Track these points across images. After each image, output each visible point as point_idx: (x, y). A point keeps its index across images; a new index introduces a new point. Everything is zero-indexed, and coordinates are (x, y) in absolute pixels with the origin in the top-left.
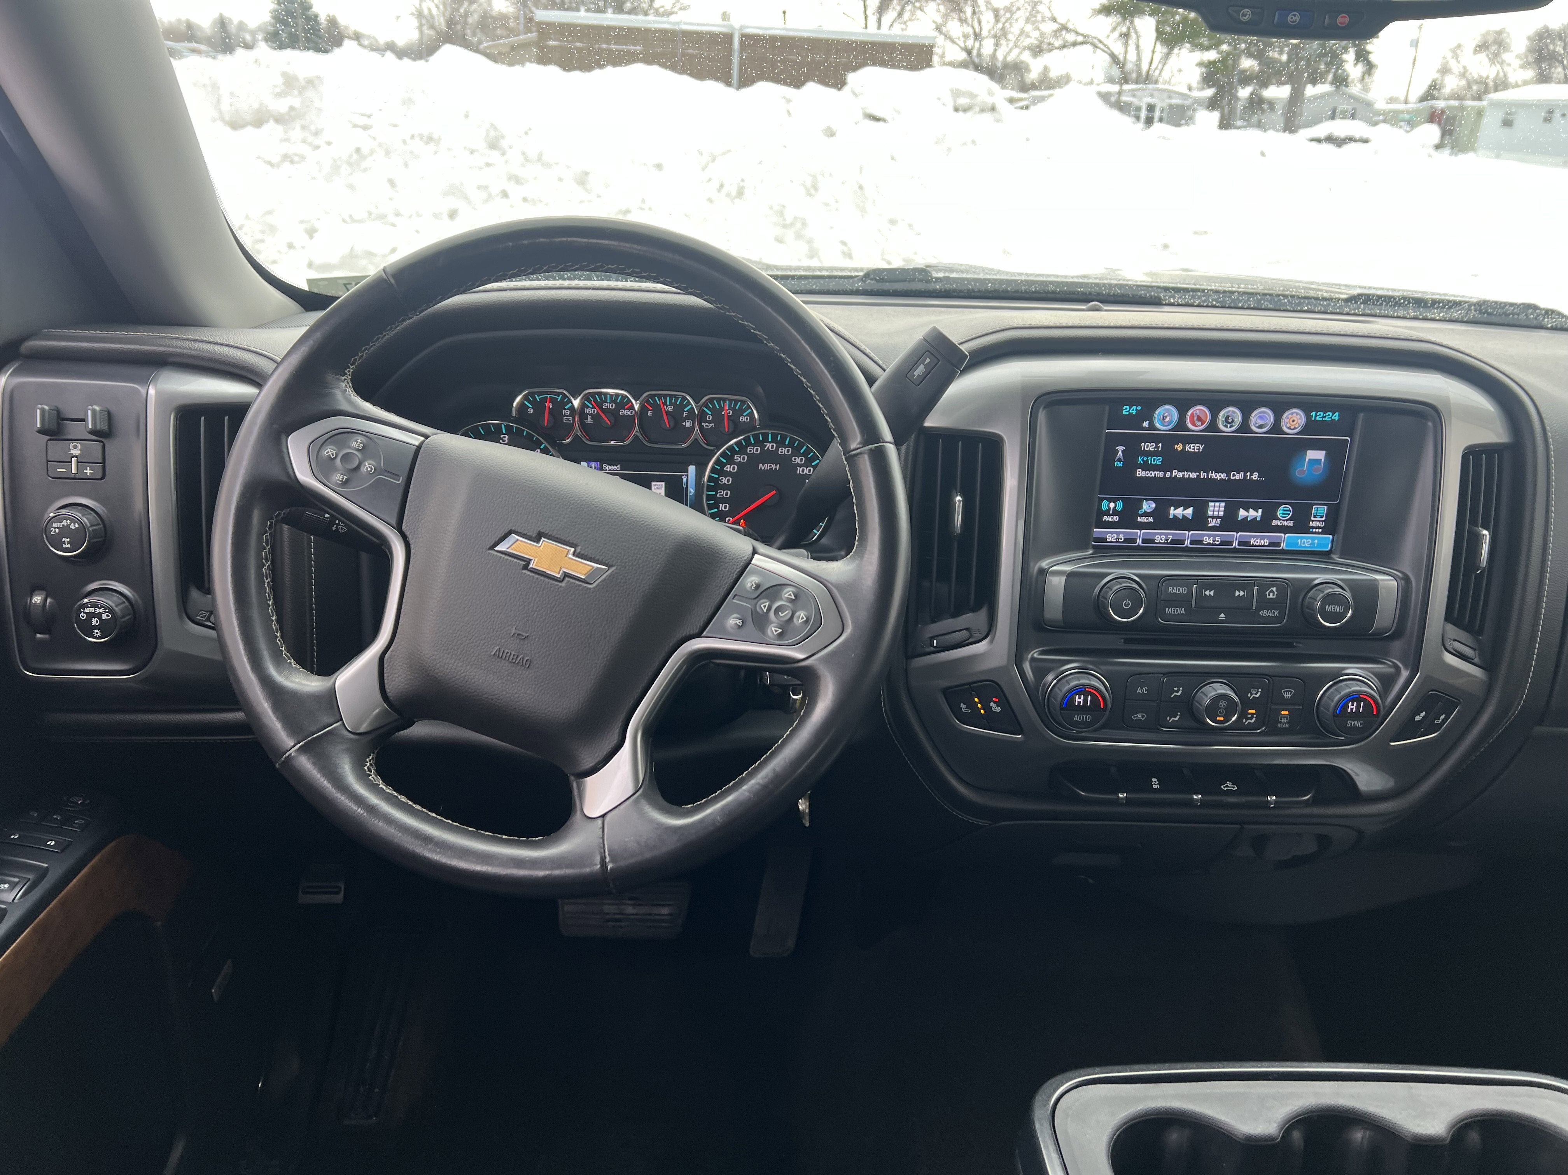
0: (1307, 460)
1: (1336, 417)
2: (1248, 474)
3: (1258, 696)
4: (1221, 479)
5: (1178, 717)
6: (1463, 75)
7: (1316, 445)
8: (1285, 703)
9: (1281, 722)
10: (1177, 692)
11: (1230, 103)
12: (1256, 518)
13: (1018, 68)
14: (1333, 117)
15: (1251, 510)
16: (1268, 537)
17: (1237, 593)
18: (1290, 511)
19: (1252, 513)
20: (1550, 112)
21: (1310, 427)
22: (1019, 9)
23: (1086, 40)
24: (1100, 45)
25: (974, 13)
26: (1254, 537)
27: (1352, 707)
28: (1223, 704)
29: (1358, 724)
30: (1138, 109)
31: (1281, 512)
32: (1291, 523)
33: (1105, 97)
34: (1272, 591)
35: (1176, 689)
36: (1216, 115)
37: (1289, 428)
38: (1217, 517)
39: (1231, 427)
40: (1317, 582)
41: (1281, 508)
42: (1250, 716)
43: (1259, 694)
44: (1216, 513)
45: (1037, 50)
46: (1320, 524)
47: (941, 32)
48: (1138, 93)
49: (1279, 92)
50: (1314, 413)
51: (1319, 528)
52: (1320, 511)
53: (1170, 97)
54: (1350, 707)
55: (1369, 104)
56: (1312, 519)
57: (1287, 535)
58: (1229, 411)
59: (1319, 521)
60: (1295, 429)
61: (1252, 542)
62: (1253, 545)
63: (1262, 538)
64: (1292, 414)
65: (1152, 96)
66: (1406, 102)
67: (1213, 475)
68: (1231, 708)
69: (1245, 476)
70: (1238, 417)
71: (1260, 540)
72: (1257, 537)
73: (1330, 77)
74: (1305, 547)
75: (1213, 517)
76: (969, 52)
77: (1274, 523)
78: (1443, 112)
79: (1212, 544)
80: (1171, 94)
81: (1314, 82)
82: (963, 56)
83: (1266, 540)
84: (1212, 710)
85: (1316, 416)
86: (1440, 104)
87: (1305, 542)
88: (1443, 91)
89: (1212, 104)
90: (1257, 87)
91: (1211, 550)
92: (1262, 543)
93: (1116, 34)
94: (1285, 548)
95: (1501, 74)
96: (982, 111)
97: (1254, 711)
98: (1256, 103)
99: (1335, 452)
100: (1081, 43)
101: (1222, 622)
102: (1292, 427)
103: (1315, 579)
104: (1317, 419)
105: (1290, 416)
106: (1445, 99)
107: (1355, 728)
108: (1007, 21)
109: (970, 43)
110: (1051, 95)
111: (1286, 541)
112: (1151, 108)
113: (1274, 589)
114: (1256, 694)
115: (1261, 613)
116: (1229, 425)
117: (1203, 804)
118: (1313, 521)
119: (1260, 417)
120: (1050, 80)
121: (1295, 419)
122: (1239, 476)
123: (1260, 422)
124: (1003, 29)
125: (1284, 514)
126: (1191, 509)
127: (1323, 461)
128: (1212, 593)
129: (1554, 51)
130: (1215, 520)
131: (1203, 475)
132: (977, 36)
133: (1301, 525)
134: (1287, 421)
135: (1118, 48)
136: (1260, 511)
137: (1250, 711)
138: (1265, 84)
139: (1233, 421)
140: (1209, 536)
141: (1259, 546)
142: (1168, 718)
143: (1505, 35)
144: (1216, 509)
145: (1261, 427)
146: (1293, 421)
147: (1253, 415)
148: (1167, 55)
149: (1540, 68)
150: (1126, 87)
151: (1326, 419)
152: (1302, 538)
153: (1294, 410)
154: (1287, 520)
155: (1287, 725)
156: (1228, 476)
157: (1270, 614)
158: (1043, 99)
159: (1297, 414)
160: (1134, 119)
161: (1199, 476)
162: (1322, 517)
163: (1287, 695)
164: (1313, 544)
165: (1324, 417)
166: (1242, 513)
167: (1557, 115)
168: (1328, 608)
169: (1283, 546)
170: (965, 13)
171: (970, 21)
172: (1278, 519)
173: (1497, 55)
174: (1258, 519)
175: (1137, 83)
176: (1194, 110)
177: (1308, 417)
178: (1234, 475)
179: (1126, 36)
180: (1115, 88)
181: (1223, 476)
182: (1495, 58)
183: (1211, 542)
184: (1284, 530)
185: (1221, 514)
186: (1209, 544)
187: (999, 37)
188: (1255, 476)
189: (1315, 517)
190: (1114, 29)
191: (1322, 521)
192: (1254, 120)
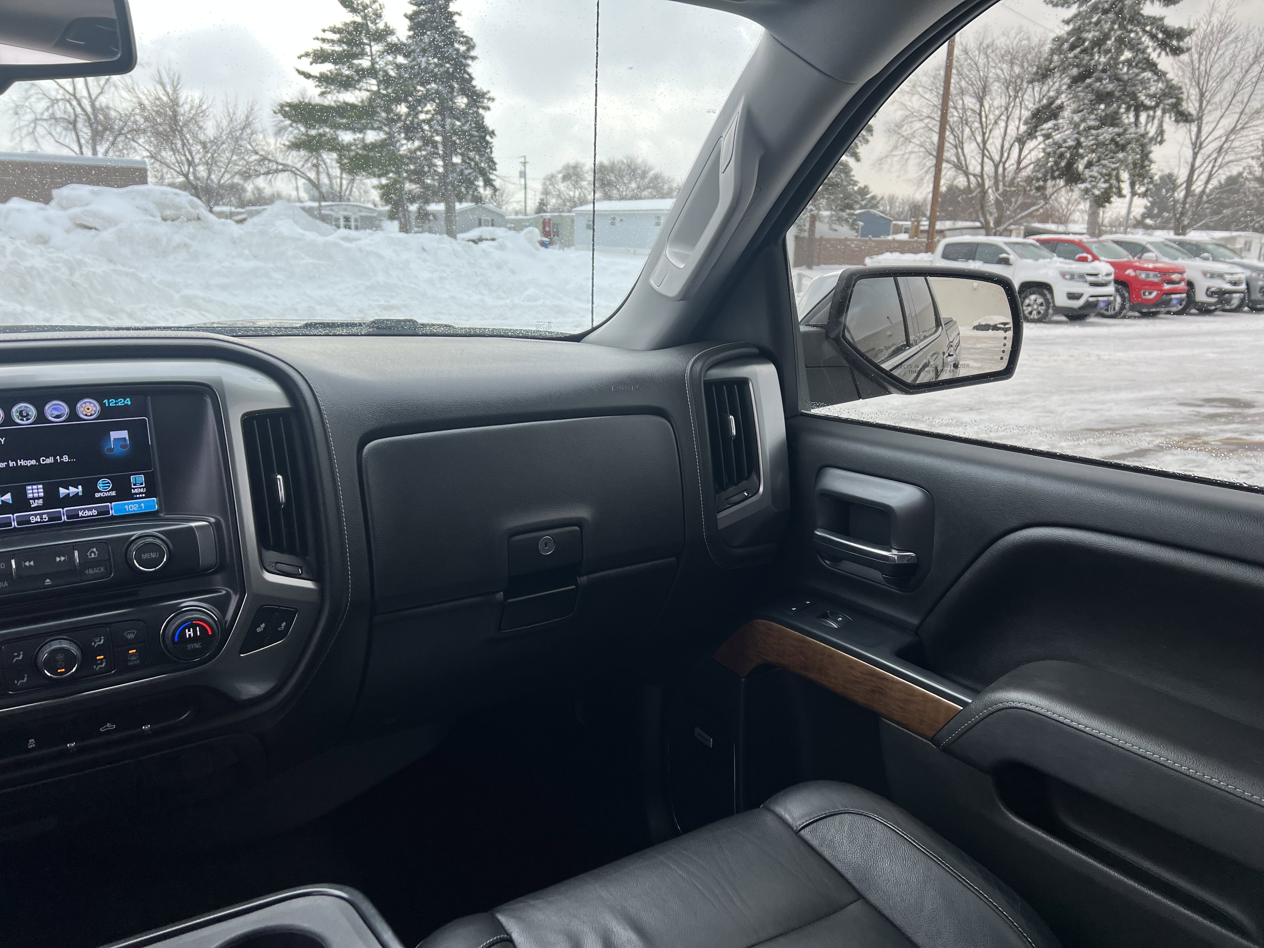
0: (112, 439)
1: (128, 402)
2: (58, 457)
3: (102, 642)
4: (32, 465)
5: (26, 679)
6: (559, 196)
7: (119, 427)
8: (131, 644)
9: (130, 661)
10: (18, 656)
11: (404, 215)
12: (78, 493)
13: (235, 189)
14: (480, 225)
15: (70, 488)
16: (95, 508)
17: (58, 559)
18: (109, 483)
19: (72, 490)
20: (614, 219)
21: (105, 412)
22: (223, 143)
23: (286, 168)
24: (299, 173)
25: (184, 145)
26: (81, 509)
27: (189, 633)
28: (60, 657)
29: (197, 646)
30: (337, 220)
31: (101, 485)
32: (113, 493)
33: (309, 211)
34: (93, 552)
35: (16, 654)
36: (396, 223)
37: (86, 415)
38: (38, 498)
39: (28, 419)
40: (133, 538)
41: (100, 481)
42: (99, 662)
43: (102, 641)
44: (36, 495)
45: (247, 175)
46: (142, 490)
47: (157, 160)
48: (334, 208)
49: (437, 207)
50: (106, 401)
51: (142, 493)
52: (138, 481)
53: (360, 211)
54: (187, 633)
55: (502, 216)
56: (133, 487)
57: (113, 503)
58: (21, 407)
59: (140, 488)
60: (91, 415)
61: (80, 514)
62: (82, 517)
63: (90, 509)
64: (85, 403)
65: (346, 210)
66: (526, 215)
67: (22, 463)
68: (69, 660)
69: (56, 460)
70: (33, 412)
71: (87, 512)
72: (84, 509)
73: (469, 197)
74: (134, 511)
75: (34, 499)
76: (186, 176)
77: (97, 495)
78: (550, 220)
79: (40, 522)
80: (361, 208)
81: (460, 201)
82: (181, 179)
83: (94, 511)
84: (51, 664)
85: (109, 403)
86: (548, 215)
87: (131, 507)
88: (549, 206)
89: (392, 216)
90: (422, 205)
91: (40, 528)
92: (90, 513)
93: (309, 165)
94: (114, 514)
95: (582, 195)
96: (189, 220)
97: (102, 657)
98: (423, 215)
99: (137, 431)
100: (283, 171)
101: (49, 586)
102: (89, 414)
103: (133, 535)
104: (111, 405)
105: (84, 405)
106: (550, 212)
107: (195, 650)
108: (215, 151)
109: (185, 168)
110: (264, 210)
111: (115, 508)
112: (347, 219)
113: (94, 550)
114: (100, 641)
115: (87, 572)
116: (25, 419)
117: (80, 751)
118: (134, 489)
119: (55, 409)
120: (264, 198)
121: (91, 408)
122: (50, 460)
123: (56, 413)
124: (212, 157)
125: (104, 487)
126: (9, 494)
127: (127, 438)
128: (32, 563)
129: (610, 180)
130: (36, 501)
131: (11, 464)
132: (190, 163)
133: (124, 493)
134: (82, 409)
135: (312, 175)
136: (80, 487)
137: (98, 658)
138: (427, 202)
139: (28, 415)
140: (36, 515)
141: (88, 516)
142: (16, 682)
143: (579, 169)
144: (35, 491)
145: (58, 417)
146: (88, 409)
147: (47, 407)
148: (353, 181)
149: (604, 191)
150: (323, 204)
151: (120, 404)
152: (128, 504)
153: (86, 400)
154: (109, 491)
155: (138, 661)
156: (38, 461)
157: (96, 571)
158: (258, 212)
159: (90, 403)
160: (334, 227)
161: (8, 465)
162: (142, 484)
163: (131, 636)
164: (140, 507)
165: (116, 403)
166: (63, 491)
167: (618, 219)
168: (145, 556)
169: (112, 512)
170: (176, 144)
171: (181, 150)
172: (99, 491)
173: (577, 182)
174: (80, 494)
175: (333, 201)
176: (381, 220)
177: (102, 405)
178: (43, 460)
179: (316, 166)
180: (316, 204)
181: (33, 462)
182: (576, 185)
183: (39, 520)
184: (110, 499)
185: (42, 494)
186: (37, 522)
187: (210, 165)
188: (66, 459)
189: (135, 485)
190: (307, 161)
191: (143, 488)
192: (426, 226)
